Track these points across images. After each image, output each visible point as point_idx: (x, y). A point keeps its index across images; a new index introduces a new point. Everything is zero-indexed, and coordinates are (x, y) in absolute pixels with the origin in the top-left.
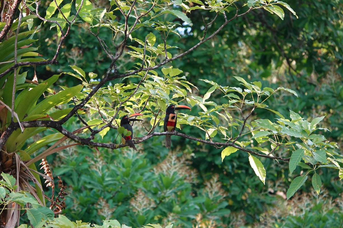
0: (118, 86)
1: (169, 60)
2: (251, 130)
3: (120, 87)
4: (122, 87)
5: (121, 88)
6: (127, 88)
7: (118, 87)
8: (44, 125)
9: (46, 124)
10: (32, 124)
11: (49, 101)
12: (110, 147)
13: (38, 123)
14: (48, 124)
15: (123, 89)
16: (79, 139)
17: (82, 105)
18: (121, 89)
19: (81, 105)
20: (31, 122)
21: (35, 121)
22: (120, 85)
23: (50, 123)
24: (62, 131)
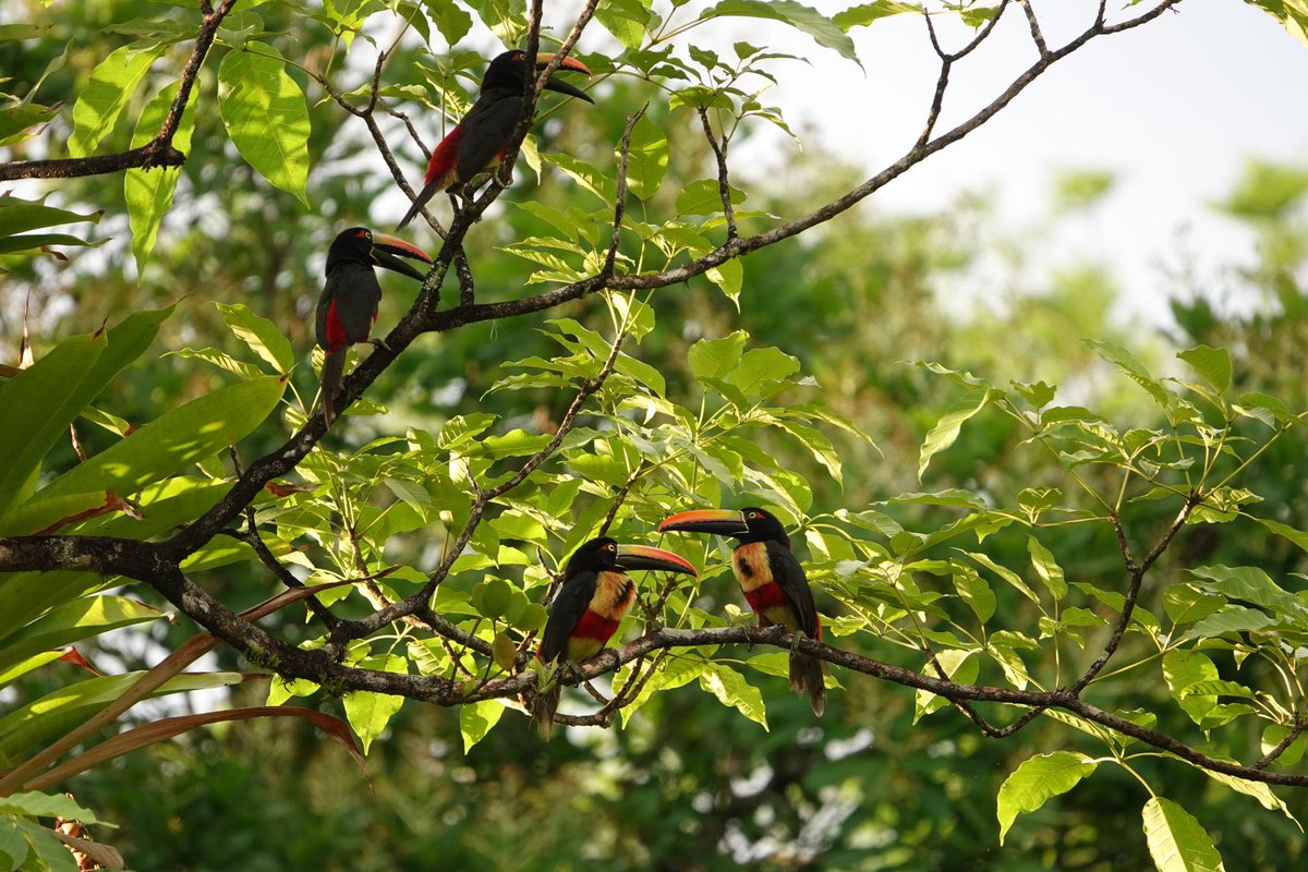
0: (462, 429)
1: (744, 244)
2: (1162, 645)
3: (469, 436)
4: (480, 438)
5: (478, 445)
6: (504, 446)
7: (459, 440)
8: (86, 558)
9: (99, 554)
10: (28, 554)
11: (111, 462)
12: (431, 693)
13: (57, 548)
14: (110, 558)
15: (487, 452)
16: (269, 647)
17: (290, 458)
18: (473, 454)
19: (287, 454)
20: (21, 541)
21: (39, 539)
22: (471, 427)
23: (118, 548)
24: (185, 596)
